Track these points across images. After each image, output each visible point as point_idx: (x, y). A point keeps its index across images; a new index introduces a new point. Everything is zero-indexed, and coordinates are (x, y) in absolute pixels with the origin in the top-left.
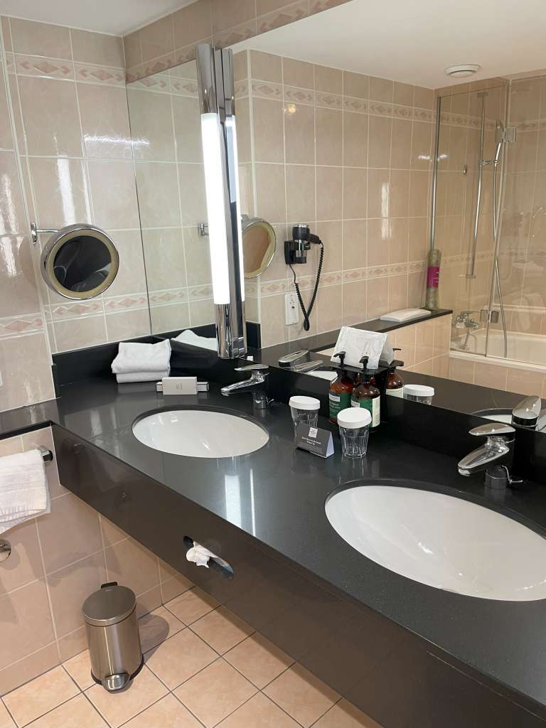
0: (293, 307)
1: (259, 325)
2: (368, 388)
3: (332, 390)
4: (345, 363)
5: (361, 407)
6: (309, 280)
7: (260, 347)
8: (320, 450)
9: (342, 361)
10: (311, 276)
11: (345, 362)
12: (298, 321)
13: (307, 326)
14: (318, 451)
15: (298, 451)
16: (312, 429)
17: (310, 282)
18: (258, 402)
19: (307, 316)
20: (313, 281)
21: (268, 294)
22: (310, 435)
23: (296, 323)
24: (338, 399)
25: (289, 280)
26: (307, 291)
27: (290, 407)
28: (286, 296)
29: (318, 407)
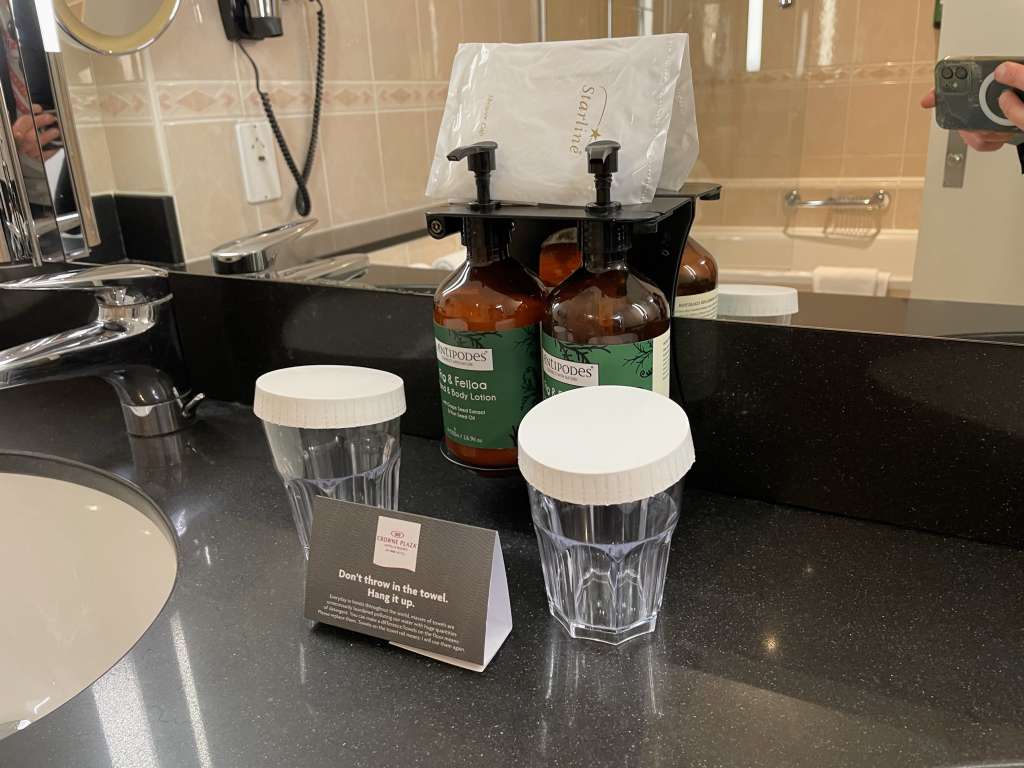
0: (262, 159)
1: (170, 200)
2: (621, 292)
3: (449, 324)
4: (497, 193)
5: (603, 381)
6: (296, 93)
7: (181, 259)
8: (445, 635)
9: (483, 185)
10: (299, 83)
11: (502, 188)
12: (278, 194)
13: (303, 203)
14: (436, 641)
15: (325, 645)
16: (386, 526)
17: (301, 99)
18: (143, 411)
19: (301, 179)
20: (307, 98)
21: (187, 118)
22: (383, 557)
23: (274, 200)
24: (483, 360)
25: (244, 87)
26: (294, 117)
27: (259, 421)
28: (238, 127)
29: (397, 408)
